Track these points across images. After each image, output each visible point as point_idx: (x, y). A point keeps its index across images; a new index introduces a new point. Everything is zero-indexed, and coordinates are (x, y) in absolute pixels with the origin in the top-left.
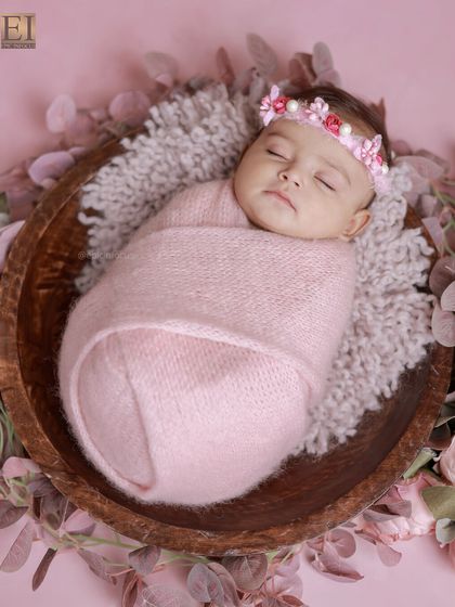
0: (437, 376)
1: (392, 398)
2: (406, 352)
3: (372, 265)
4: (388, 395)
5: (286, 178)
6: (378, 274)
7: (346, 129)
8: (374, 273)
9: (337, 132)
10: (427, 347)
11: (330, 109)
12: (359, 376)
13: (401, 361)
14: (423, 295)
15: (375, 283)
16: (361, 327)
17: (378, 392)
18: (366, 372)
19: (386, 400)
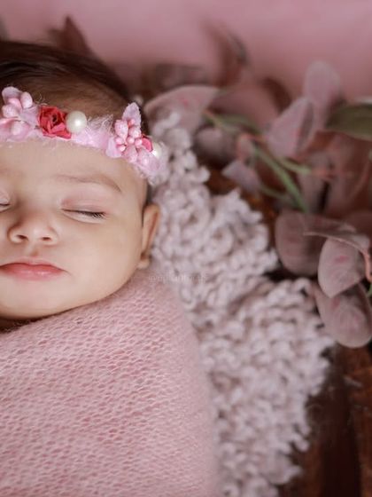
0: (359, 390)
1: (311, 448)
2: (301, 376)
3: (195, 278)
4: (304, 446)
5: (22, 237)
6: (211, 286)
7: (77, 122)
8: (203, 289)
9: (66, 134)
10: (326, 354)
11: (34, 100)
12: (251, 441)
13: (301, 392)
14: (285, 284)
15: (211, 302)
16: (222, 374)
17: (286, 449)
18: (258, 431)
19: (303, 454)
